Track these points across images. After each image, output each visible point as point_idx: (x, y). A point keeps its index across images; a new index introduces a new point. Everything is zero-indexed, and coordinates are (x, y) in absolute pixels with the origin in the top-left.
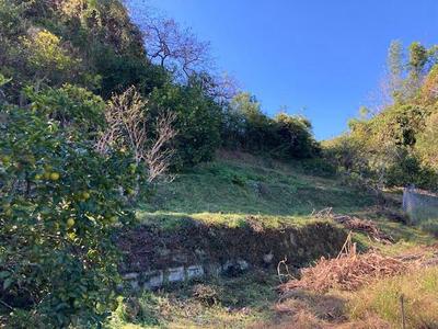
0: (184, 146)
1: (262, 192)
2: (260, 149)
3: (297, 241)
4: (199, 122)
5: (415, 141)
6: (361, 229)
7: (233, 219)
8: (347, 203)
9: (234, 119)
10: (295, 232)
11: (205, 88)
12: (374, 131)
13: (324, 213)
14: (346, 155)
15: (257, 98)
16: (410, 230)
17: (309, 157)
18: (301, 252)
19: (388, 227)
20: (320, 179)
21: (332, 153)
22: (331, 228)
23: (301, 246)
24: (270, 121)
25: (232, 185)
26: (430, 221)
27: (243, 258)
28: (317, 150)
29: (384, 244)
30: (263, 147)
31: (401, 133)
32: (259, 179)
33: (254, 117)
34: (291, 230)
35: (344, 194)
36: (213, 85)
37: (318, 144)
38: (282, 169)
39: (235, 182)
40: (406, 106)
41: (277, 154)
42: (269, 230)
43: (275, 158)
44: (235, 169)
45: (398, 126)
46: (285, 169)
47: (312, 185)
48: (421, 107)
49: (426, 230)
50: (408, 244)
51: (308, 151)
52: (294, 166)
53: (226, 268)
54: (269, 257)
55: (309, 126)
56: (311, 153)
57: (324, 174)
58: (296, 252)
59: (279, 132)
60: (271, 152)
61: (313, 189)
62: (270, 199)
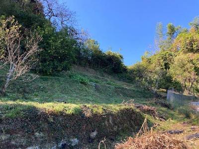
0: (53, 61)
1: (97, 89)
2: (98, 67)
3: (114, 121)
4: (62, 48)
5: (169, 68)
6: (149, 112)
7: (71, 108)
8: (139, 96)
9: (86, 51)
10: (112, 115)
11: (72, 35)
12: (152, 62)
13: (129, 103)
14: (139, 72)
15: (98, 42)
16: (172, 112)
17: (121, 73)
18: (115, 129)
19: (161, 110)
20: (126, 83)
21: (132, 71)
22: (133, 112)
23: (116, 124)
24: (104, 54)
25: (80, 84)
26: (181, 107)
27: (75, 136)
28: (125, 70)
29: (161, 120)
30: (99, 66)
31: (163, 64)
32: (96, 82)
33: (96, 51)
34: (110, 114)
35: (137, 91)
36: (76, 34)
37: (126, 67)
38: (108, 78)
39: (81, 83)
40: (166, 52)
41: (106, 70)
42: (95, 115)
43: (105, 72)
44: (84, 76)
45: (162, 61)
46: (110, 78)
47: (123, 86)
48: (173, 53)
49: (180, 112)
50: (173, 121)
51: (120, 69)
52: (114, 76)
53: (60, 145)
54: (94, 134)
55: (122, 58)
56: (122, 71)
57: (128, 81)
58: (112, 129)
59: (108, 60)
60: (104, 69)
61: (123, 88)
62: (101, 92)
